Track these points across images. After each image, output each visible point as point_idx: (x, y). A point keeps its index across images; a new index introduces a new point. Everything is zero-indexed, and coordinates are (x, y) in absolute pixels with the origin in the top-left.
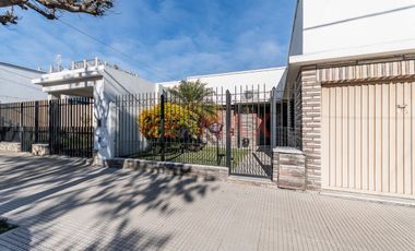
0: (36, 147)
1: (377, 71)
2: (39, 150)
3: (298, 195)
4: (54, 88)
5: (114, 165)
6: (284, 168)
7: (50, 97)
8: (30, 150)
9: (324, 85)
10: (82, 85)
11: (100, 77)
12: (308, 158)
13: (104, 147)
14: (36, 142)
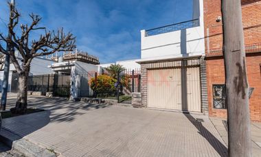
0: (47, 94)
1: (162, 65)
2: (49, 95)
3: (139, 109)
4: (56, 69)
5: (77, 100)
6: (135, 99)
7: (54, 73)
8: (45, 95)
9: (148, 69)
10: (67, 68)
11: (74, 65)
12: (143, 95)
13: (74, 93)
14: (48, 91)
